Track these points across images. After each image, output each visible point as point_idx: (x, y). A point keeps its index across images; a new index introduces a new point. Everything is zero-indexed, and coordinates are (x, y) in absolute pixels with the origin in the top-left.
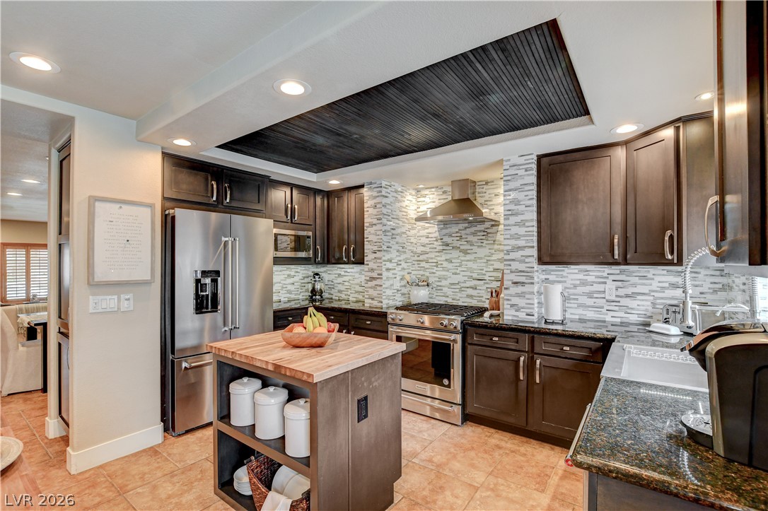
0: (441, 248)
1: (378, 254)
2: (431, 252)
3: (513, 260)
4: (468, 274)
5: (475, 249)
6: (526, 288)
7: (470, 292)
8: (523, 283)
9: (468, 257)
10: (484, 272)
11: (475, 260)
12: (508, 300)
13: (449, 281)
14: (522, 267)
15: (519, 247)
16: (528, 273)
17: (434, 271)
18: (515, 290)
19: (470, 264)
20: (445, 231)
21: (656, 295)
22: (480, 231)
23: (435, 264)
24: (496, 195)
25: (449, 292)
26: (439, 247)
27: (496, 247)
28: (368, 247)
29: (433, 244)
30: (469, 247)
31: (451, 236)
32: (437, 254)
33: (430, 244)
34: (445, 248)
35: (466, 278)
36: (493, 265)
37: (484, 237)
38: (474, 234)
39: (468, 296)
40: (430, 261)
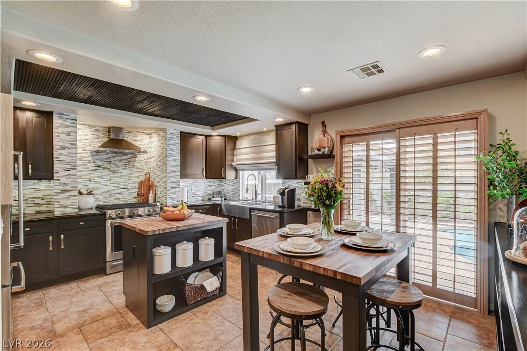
0: (94, 168)
1: (72, 172)
3: (171, 177)
4: (116, 185)
5: (121, 170)
7: (118, 196)
8: (175, 187)
9: (116, 175)
10: (127, 184)
11: (121, 177)
12: (169, 196)
13: (101, 190)
14: (175, 180)
15: (174, 171)
16: (178, 183)
17: (87, 184)
18: (172, 191)
19: (117, 179)
20: (97, 157)
22: (125, 160)
23: (88, 179)
24: (134, 140)
25: (101, 198)
26: (91, 166)
27: (134, 169)
29: (86, 165)
30: (116, 169)
31: (102, 160)
32: (90, 172)
33: (83, 165)
34: (97, 168)
35: (115, 188)
36: (133, 179)
37: (127, 163)
38: (120, 161)
39: (116, 199)
40: (83, 177)
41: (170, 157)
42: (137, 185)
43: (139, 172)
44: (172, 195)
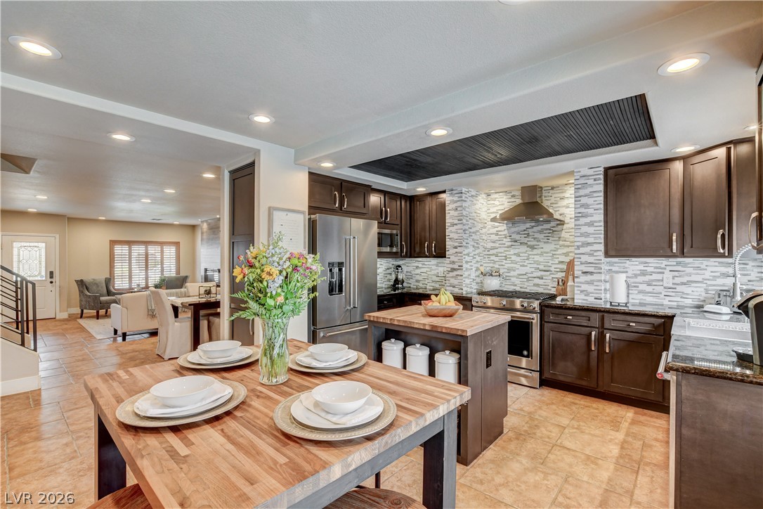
0: (510, 244)
1: (459, 250)
2: (500, 247)
3: (583, 254)
4: (535, 266)
5: (542, 245)
6: (595, 277)
7: (537, 281)
8: (592, 272)
9: (535, 252)
10: (549, 264)
11: (541, 254)
12: (578, 286)
13: (517, 272)
14: (591, 259)
15: (588, 243)
16: (596, 264)
17: (504, 264)
18: (584, 278)
19: (537, 258)
20: (513, 230)
21: (709, 282)
22: (547, 229)
23: (504, 258)
25: (517, 281)
26: (507, 242)
27: (561, 243)
28: (449, 243)
29: (502, 240)
30: (535, 243)
31: (519, 233)
32: (506, 249)
33: (499, 241)
34: (513, 243)
35: (533, 270)
36: (558, 258)
37: (550, 235)
38: (541, 232)
39: (535, 285)
40: (500, 255)
41: (581, 219)
42: (564, 267)
43: (568, 246)
44: (584, 287)
